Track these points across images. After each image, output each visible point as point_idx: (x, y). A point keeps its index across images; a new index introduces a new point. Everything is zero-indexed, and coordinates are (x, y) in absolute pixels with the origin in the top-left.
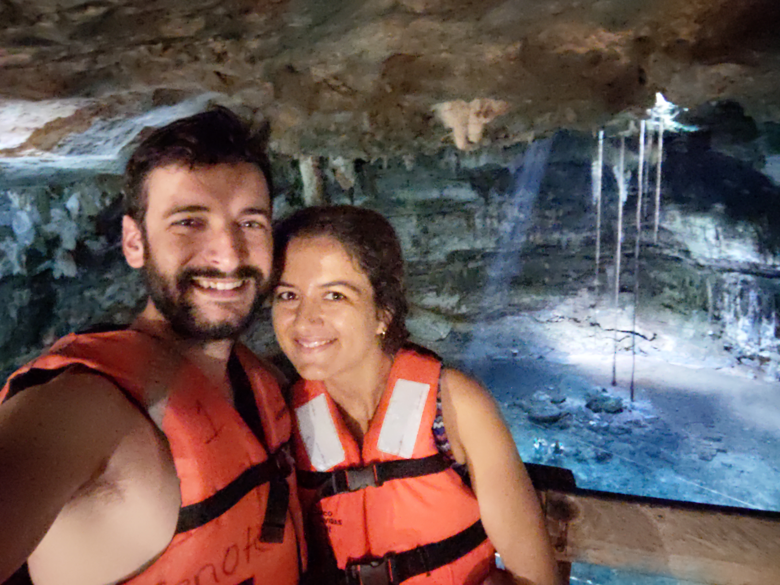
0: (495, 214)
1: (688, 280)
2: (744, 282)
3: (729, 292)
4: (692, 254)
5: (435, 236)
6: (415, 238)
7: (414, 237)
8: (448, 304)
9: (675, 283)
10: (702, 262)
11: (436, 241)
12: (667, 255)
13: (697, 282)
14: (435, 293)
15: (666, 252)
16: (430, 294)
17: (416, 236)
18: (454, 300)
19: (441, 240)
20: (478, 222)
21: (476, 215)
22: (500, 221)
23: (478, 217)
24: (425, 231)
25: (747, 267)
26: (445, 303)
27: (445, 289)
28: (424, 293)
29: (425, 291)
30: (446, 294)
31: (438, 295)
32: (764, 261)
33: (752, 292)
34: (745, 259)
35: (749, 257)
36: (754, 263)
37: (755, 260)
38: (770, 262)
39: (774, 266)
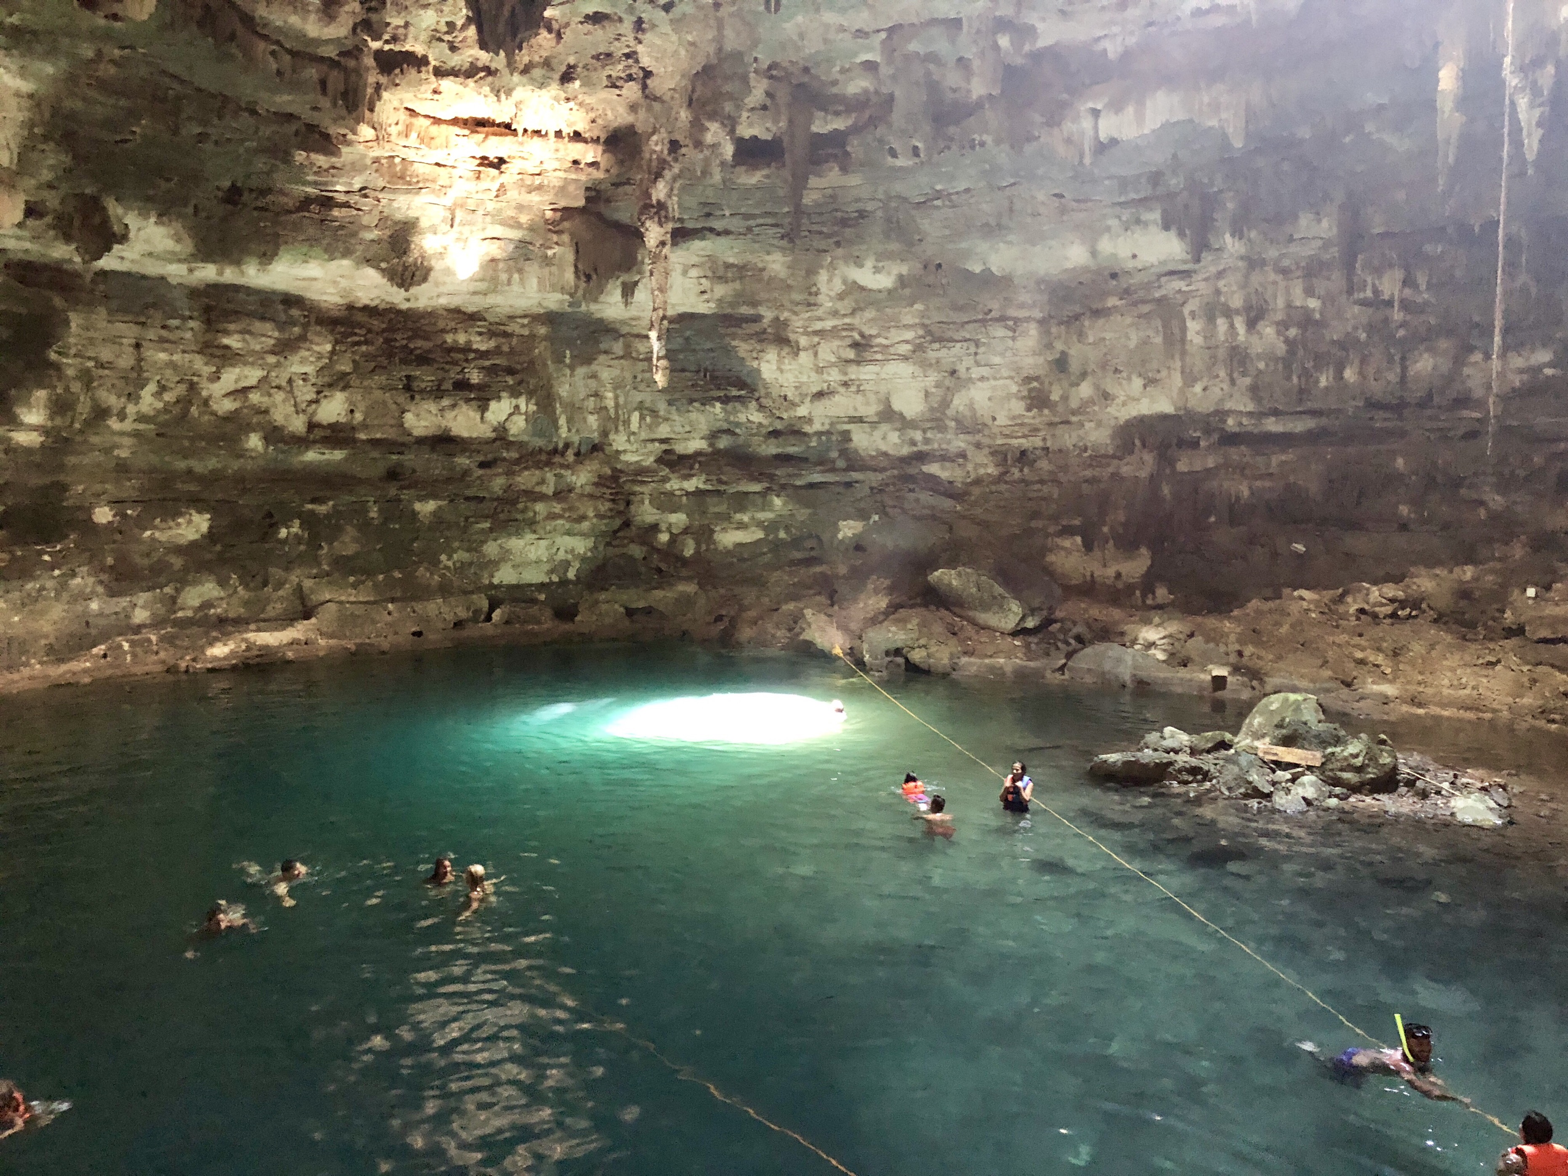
0: (1237, 302)
5: (1084, 375)
6: (1035, 384)
7: (1028, 379)
8: (1118, 575)
11: (1085, 390)
14: (1079, 539)
16: (1067, 543)
17: (1037, 378)
18: (1135, 566)
19: (1097, 387)
20: (1194, 327)
21: (1186, 311)
22: (1251, 324)
23: (1193, 315)
24: (1061, 364)
26: (1111, 572)
27: (1105, 529)
28: (1047, 535)
29: (1051, 530)
30: (1111, 542)
31: (1088, 546)
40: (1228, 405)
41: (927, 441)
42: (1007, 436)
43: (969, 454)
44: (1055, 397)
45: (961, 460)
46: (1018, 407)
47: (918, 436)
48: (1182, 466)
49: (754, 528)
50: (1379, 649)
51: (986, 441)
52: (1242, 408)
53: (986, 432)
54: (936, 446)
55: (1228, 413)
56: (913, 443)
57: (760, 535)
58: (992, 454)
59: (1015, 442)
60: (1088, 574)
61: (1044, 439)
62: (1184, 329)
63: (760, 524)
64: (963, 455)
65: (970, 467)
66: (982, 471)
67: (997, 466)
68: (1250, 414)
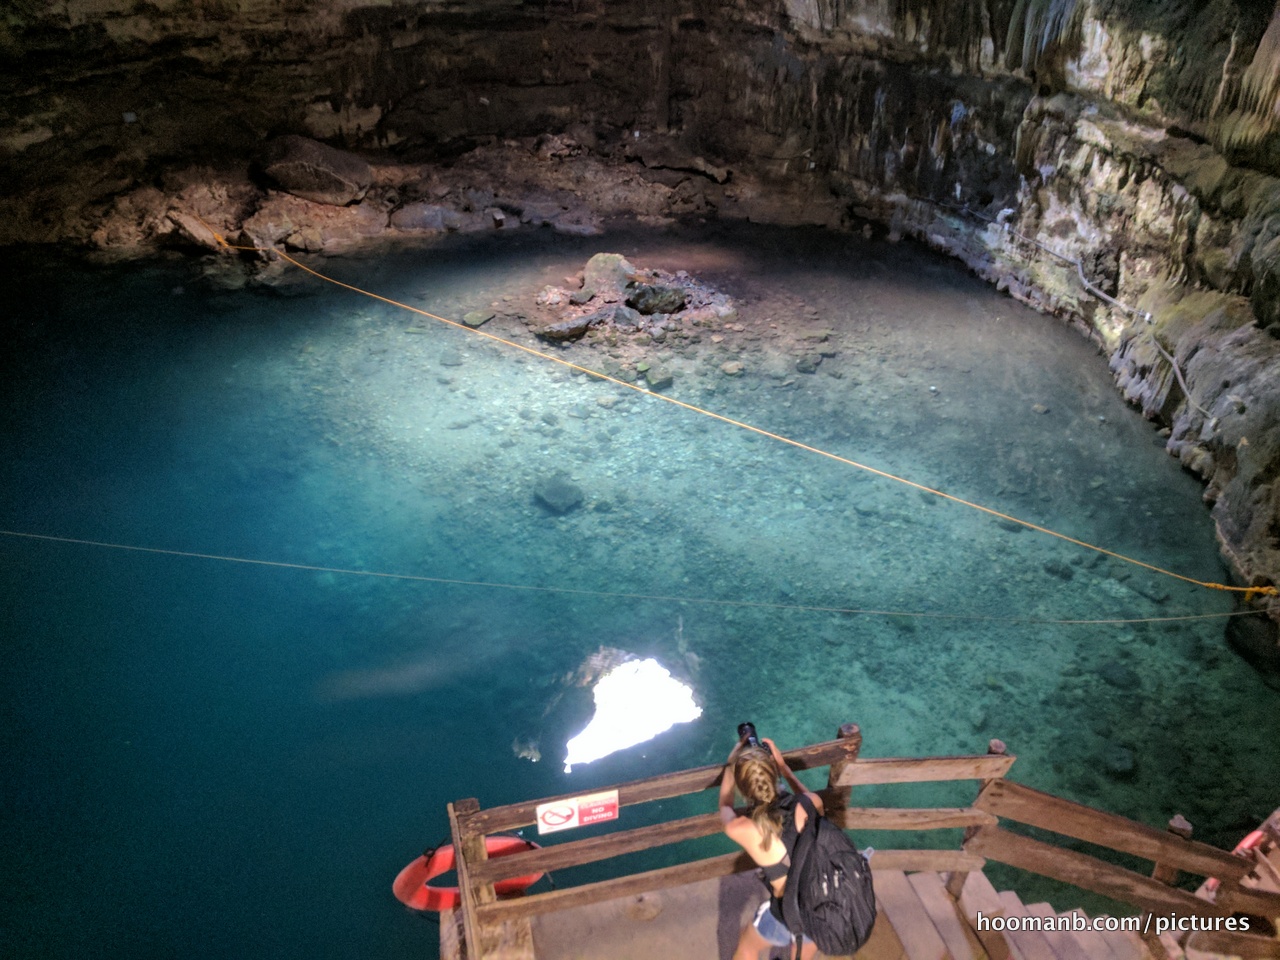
1: (782, 71)
2: (868, 75)
3: (843, 94)
4: (793, 21)
8: (359, 127)
9: (761, 77)
10: (806, 36)
12: (751, 24)
13: (797, 74)
14: (328, 105)
15: (750, 17)
16: (319, 107)
18: (370, 119)
25: (873, 45)
26: (353, 125)
27: (349, 96)
28: (305, 104)
29: (307, 100)
30: (353, 106)
31: (336, 109)
32: (901, 35)
33: (879, 91)
34: (873, 31)
35: (880, 27)
36: (887, 38)
37: (888, 32)
38: (911, 37)
39: (916, 43)
41: (177, 27)
42: (252, 22)
43: (222, 39)
45: (215, 44)
47: (169, 23)
48: (396, 44)
49: (41, 129)
50: (569, 179)
51: (233, 26)
52: (437, 1)
53: (235, 18)
54: (186, 30)
55: (427, 4)
56: (164, 28)
57: (48, 134)
58: (243, 38)
59: (262, 27)
60: (336, 129)
61: (286, 24)
63: (44, 123)
64: (215, 38)
65: (225, 49)
66: (236, 52)
67: (249, 46)
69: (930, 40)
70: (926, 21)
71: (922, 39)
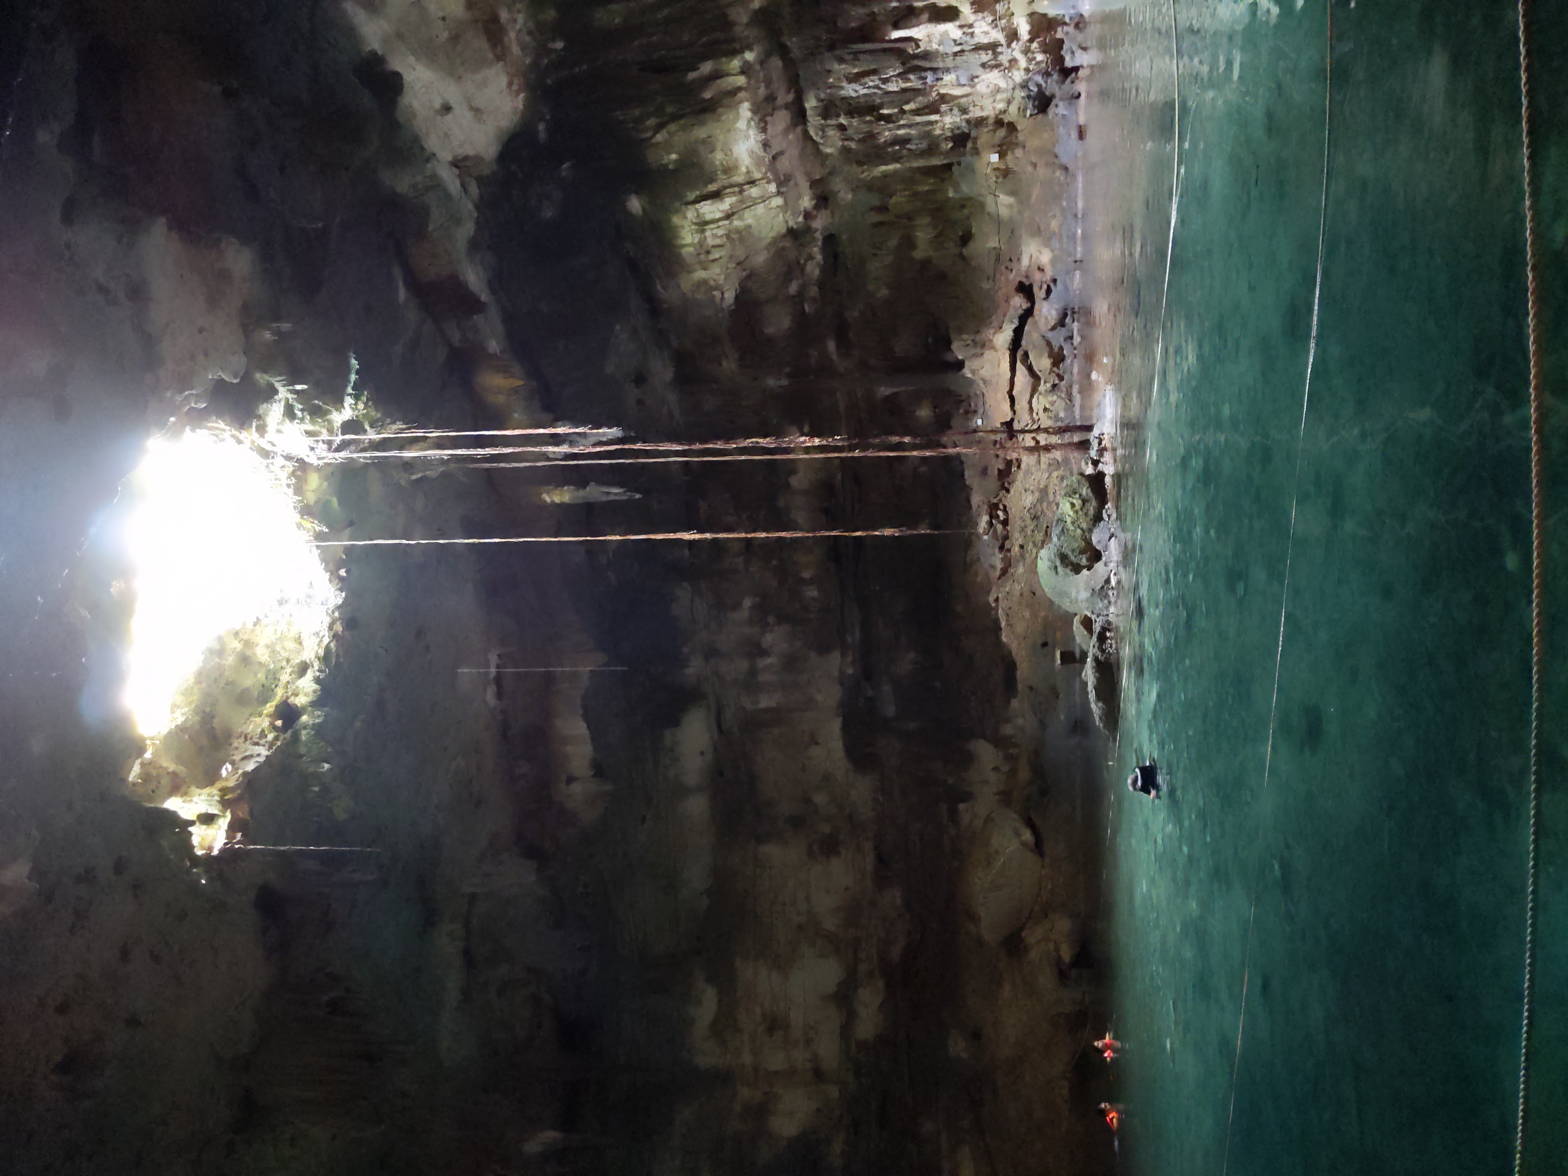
3: (871, 134)
4: (793, 224)
7: (811, 855)
9: (894, 241)
10: (807, 204)
12: (822, 267)
13: (874, 198)
17: (810, 846)
18: (985, 754)
19: (819, 787)
21: (751, 708)
23: (756, 701)
27: (950, 780)
32: (742, 95)
33: (843, 93)
34: (752, 133)
35: (742, 124)
36: (755, 111)
37: (745, 110)
38: (741, 80)
39: (746, 70)
40: (836, 673)
41: (869, 959)
42: (863, 876)
44: (826, 829)
45: (888, 923)
46: (836, 865)
48: (890, 710)
49: (959, 1157)
51: (868, 897)
52: (838, 661)
53: (859, 896)
54: (874, 950)
55: (842, 673)
56: (870, 973)
58: (881, 890)
59: (869, 867)
62: (767, 710)
63: (954, 1149)
65: (894, 914)
66: (898, 902)
67: (892, 886)
68: (843, 655)
69: (734, 53)
70: (707, 67)
71: (735, 63)
